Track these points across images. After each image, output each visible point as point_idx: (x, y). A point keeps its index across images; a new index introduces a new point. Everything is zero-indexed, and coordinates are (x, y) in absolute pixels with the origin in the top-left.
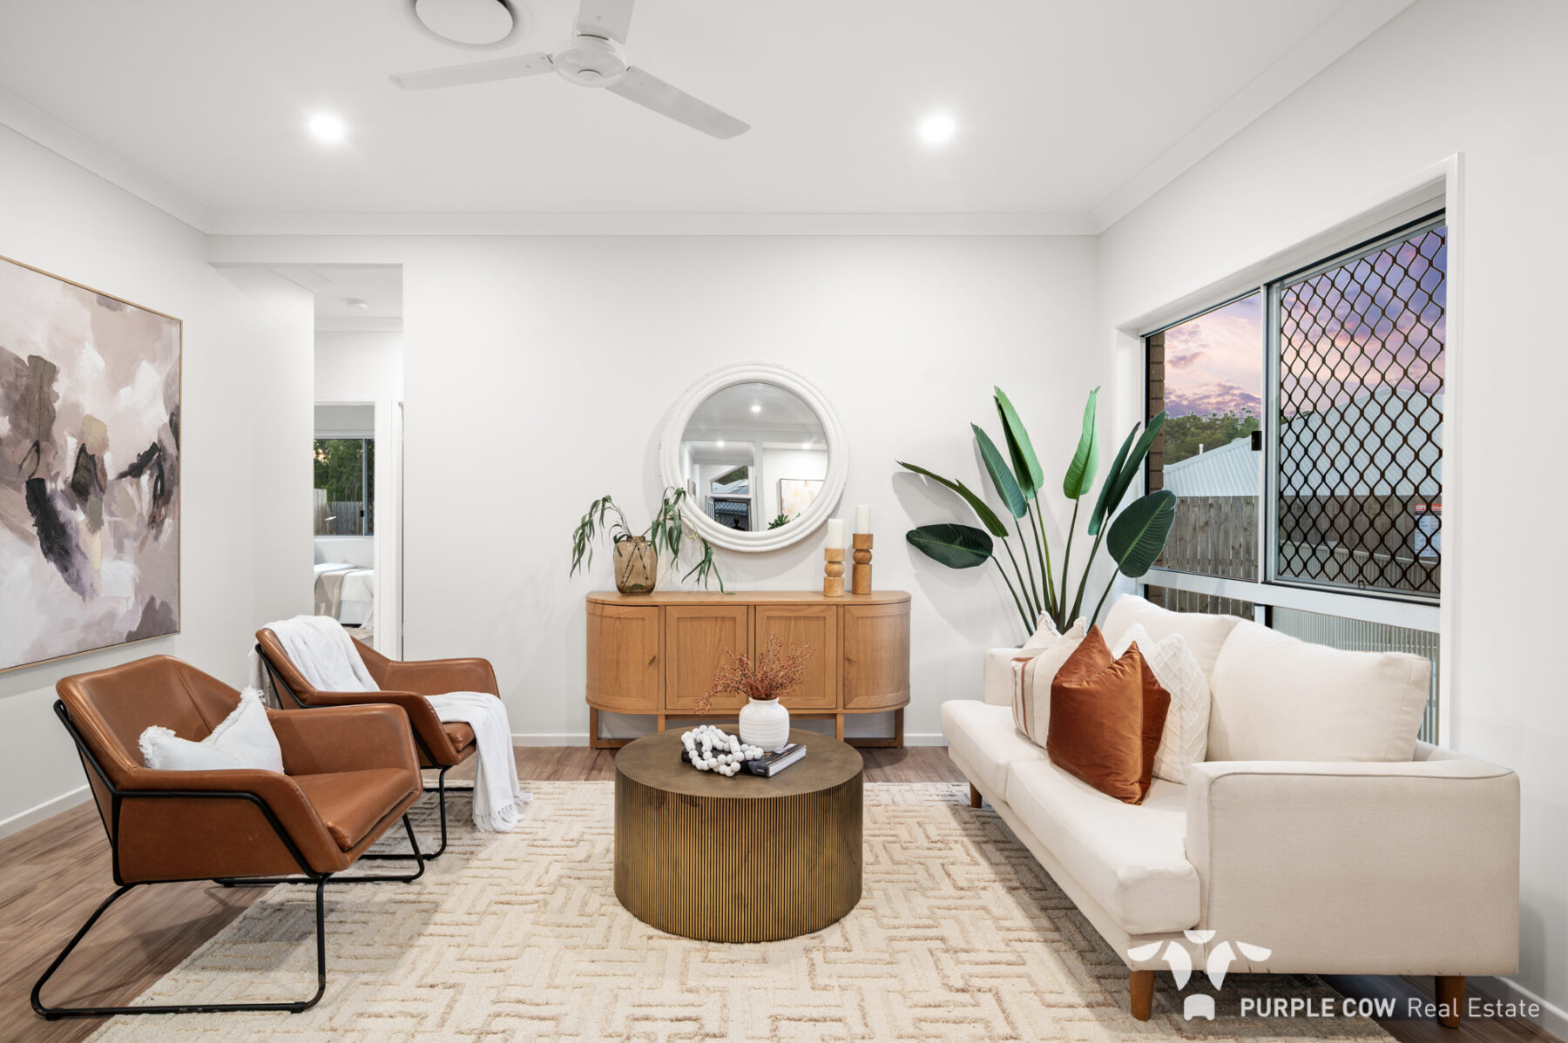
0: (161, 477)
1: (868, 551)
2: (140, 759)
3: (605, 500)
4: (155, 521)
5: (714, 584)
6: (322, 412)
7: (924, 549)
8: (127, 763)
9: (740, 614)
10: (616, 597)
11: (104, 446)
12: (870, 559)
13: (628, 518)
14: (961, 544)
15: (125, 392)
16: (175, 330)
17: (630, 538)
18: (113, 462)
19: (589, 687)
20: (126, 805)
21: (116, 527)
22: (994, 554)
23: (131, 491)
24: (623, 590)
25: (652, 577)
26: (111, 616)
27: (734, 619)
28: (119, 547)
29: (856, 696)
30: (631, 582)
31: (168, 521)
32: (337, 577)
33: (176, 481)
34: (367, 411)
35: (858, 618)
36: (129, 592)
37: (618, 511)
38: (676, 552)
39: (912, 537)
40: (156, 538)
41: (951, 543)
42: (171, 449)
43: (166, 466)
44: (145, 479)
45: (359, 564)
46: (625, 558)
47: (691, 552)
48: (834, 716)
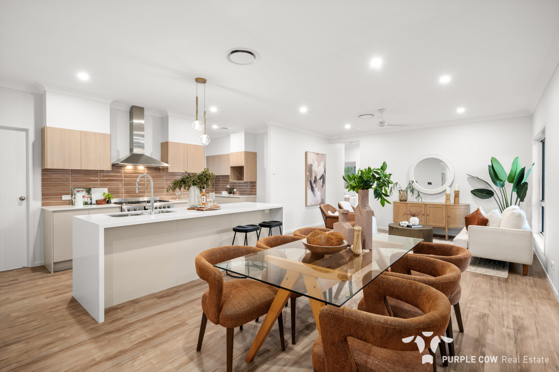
0: (323, 179)
1: (458, 194)
2: (328, 213)
3: (397, 183)
4: (323, 186)
5: (420, 201)
6: (346, 164)
7: (474, 194)
8: (327, 214)
9: (423, 206)
10: (399, 201)
11: (317, 175)
12: (459, 196)
13: (401, 186)
14: (485, 194)
15: (319, 167)
16: (325, 156)
17: (402, 190)
18: (318, 177)
19: (393, 219)
20: (327, 218)
21: (318, 187)
22: (494, 196)
23: (320, 181)
24: (400, 200)
25: (407, 198)
26: (318, 200)
27: (422, 207)
28: (319, 190)
29: (451, 224)
30: (402, 199)
31: (324, 186)
32: (348, 198)
33: (325, 180)
34: (355, 163)
35: (451, 208)
36: (320, 197)
37: (399, 185)
38: (413, 193)
39: (472, 192)
40: (323, 189)
41: (482, 193)
42: (324, 175)
43: (324, 178)
44: (321, 180)
45: (353, 196)
46: (401, 194)
47: (416, 193)
48: (445, 228)
